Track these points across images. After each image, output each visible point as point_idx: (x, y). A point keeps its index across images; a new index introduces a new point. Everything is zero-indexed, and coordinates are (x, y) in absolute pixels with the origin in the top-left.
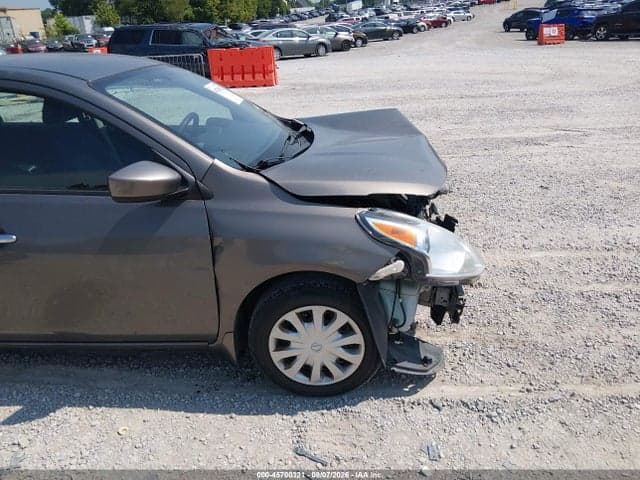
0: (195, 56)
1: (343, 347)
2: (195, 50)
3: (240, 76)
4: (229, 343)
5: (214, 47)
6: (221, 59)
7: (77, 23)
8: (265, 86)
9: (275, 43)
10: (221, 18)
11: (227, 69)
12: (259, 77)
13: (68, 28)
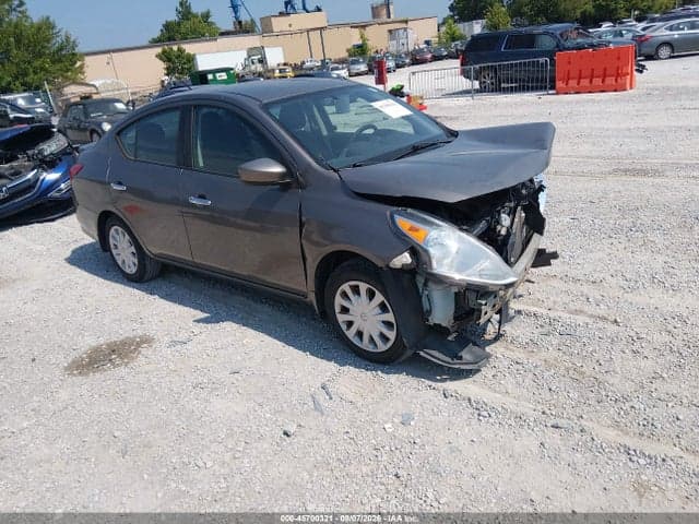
0: (542, 60)
1: (383, 322)
2: (543, 54)
3: (588, 80)
4: (312, 297)
5: (568, 49)
6: (569, 63)
7: (467, 28)
8: (615, 91)
9: (667, 38)
10: (627, 10)
11: (574, 73)
12: (610, 81)
13: (457, 33)
